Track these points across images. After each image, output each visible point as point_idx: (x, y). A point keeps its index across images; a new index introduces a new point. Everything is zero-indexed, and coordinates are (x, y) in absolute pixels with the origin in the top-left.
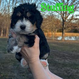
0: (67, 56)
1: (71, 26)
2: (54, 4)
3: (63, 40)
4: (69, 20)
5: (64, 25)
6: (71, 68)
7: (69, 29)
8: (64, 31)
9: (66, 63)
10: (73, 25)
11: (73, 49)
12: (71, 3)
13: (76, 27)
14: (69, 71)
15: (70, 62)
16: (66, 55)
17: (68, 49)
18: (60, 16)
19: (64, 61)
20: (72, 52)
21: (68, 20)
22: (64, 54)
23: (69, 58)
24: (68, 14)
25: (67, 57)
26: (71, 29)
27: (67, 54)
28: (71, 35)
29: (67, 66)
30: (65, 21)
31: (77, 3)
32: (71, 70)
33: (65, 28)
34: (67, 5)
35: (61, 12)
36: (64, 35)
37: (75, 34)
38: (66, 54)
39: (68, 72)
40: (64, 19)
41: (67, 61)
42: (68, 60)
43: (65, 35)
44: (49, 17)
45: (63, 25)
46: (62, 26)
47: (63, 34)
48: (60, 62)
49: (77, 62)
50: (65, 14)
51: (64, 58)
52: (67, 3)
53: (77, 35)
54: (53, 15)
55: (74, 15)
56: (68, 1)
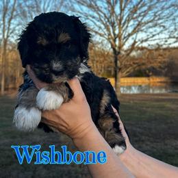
0: (142, 134)
1: (132, 63)
2: (94, 17)
4: (128, 50)
5: (118, 62)
7: (128, 70)
8: (119, 75)
12: (129, 15)
13: (143, 64)
15: (153, 147)
16: (139, 133)
21: (125, 51)
22: (134, 129)
24: (125, 38)
25: (143, 138)
26: (132, 71)
27: (140, 128)
30: (119, 53)
31: (140, 16)
33: (120, 69)
34: (121, 20)
35: (109, 34)
36: (118, 83)
38: (138, 130)
40: (117, 48)
42: (147, 145)
45: (116, 62)
46: (113, 64)
47: (116, 81)
49: (169, 146)
50: (117, 39)
51: (137, 139)
52: (120, 14)
55: (137, 40)
56: (122, 10)
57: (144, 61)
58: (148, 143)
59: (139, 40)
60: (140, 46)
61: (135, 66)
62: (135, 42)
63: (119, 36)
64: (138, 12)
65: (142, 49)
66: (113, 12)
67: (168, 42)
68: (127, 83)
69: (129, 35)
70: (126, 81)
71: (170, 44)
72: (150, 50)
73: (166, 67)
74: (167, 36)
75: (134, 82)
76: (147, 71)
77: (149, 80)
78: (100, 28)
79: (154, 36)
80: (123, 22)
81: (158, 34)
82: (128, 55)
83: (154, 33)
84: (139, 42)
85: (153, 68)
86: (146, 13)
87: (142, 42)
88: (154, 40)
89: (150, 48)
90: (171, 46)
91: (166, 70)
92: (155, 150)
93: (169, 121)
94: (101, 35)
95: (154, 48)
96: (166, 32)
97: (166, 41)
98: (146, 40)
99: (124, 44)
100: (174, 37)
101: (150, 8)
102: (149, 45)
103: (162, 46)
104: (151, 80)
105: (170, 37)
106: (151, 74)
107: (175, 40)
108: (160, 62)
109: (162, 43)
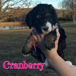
1: (6, 15)
6: (20, 57)
7: (4, 19)
9: (13, 54)
10: (8, 15)
11: (14, 38)
14: (19, 61)
15: (16, 51)
16: (10, 46)
17: (8, 39)
19: (10, 52)
20: (14, 41)
21: (3, 10)
22: (8, 45)
23: (14, 48)
24: (3, 3)
25: (12, 48)
26: (6, 19)
27: (10, 44)
28: (5, 25)
29: (15, 57)
30: (0, 11)
32: (21, 59)
37: (10, 23)
42: (13, 51)
48: (6, 54)
53: (11, 24)
55: (9, 5)
57: (12, 15)
58: (14, 50)
59: (10, 5)
60: (10, 7)
61: (8, 16)
62: (8, 5)
65: (12, 9)
67: (23, 6)
68: (4, 25)
69: (5, 2)
70: (3, 24)
71: (24, 7)
72: (15, 9)
73: (22, 17)
74: (23, 3)
75: (7, 24)
76: (14, 19)
77: (14, 23)
79: (17, 3)
81: (19, 2)
82: (5, 11)
83: (17, 2)
84: (10, 6)
85: (16, 17)
87: (11, 5)
88: (17, 5)
89: (15, 8)
90: (24, 8)
91: (22, 18)
92: (17, 52)
93: (23, 40)
95: (17, 8)
96: (22, 1)
97: (22, 6)
98: (13, 5)
99: (3, 6)
100: (25, 4)
102: (15, 7)
103: (20, 7)
104: (15, 23)
105: (24, 4)
106: (15, 20)
107: (26, 5)
108: (19, 15)
109: (21, 6)
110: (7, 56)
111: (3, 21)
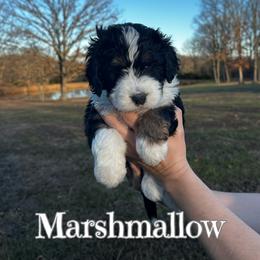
2: (37, 23)
3: (64, 98)
5: (63, 68)
7: (73, 75)
8: (65, 80)
18: (52, 49)
21: (70, 57)
26: (77, 76)
30: (64, 60)
31: (83, 24)
33: (65, 75)
34: (64, 27)
35: (54, 41)
36: (64, 88)
39: (81, 163)
40: (62, 56)
41: (75, 141)
43: (68, 88)
44: (28, 52)
45: (61, 69)
46: (59, 71)
47: (62, 87)
48: (62, 146)
50: (62, 46)
52: (64, 22)
54: (36, 48)
56: (65, 18)
62: (78, 50)
63: (64, 43)
64: (82, 20)
66: (57, 19)
69: (74, 42)
78: (44, 34)
80: (67, 29)
86: (87, 23)
94: (45, 41)
99: (68, 50)
101: (92, 18)
110: (62, 150)
111: (70, 79)
